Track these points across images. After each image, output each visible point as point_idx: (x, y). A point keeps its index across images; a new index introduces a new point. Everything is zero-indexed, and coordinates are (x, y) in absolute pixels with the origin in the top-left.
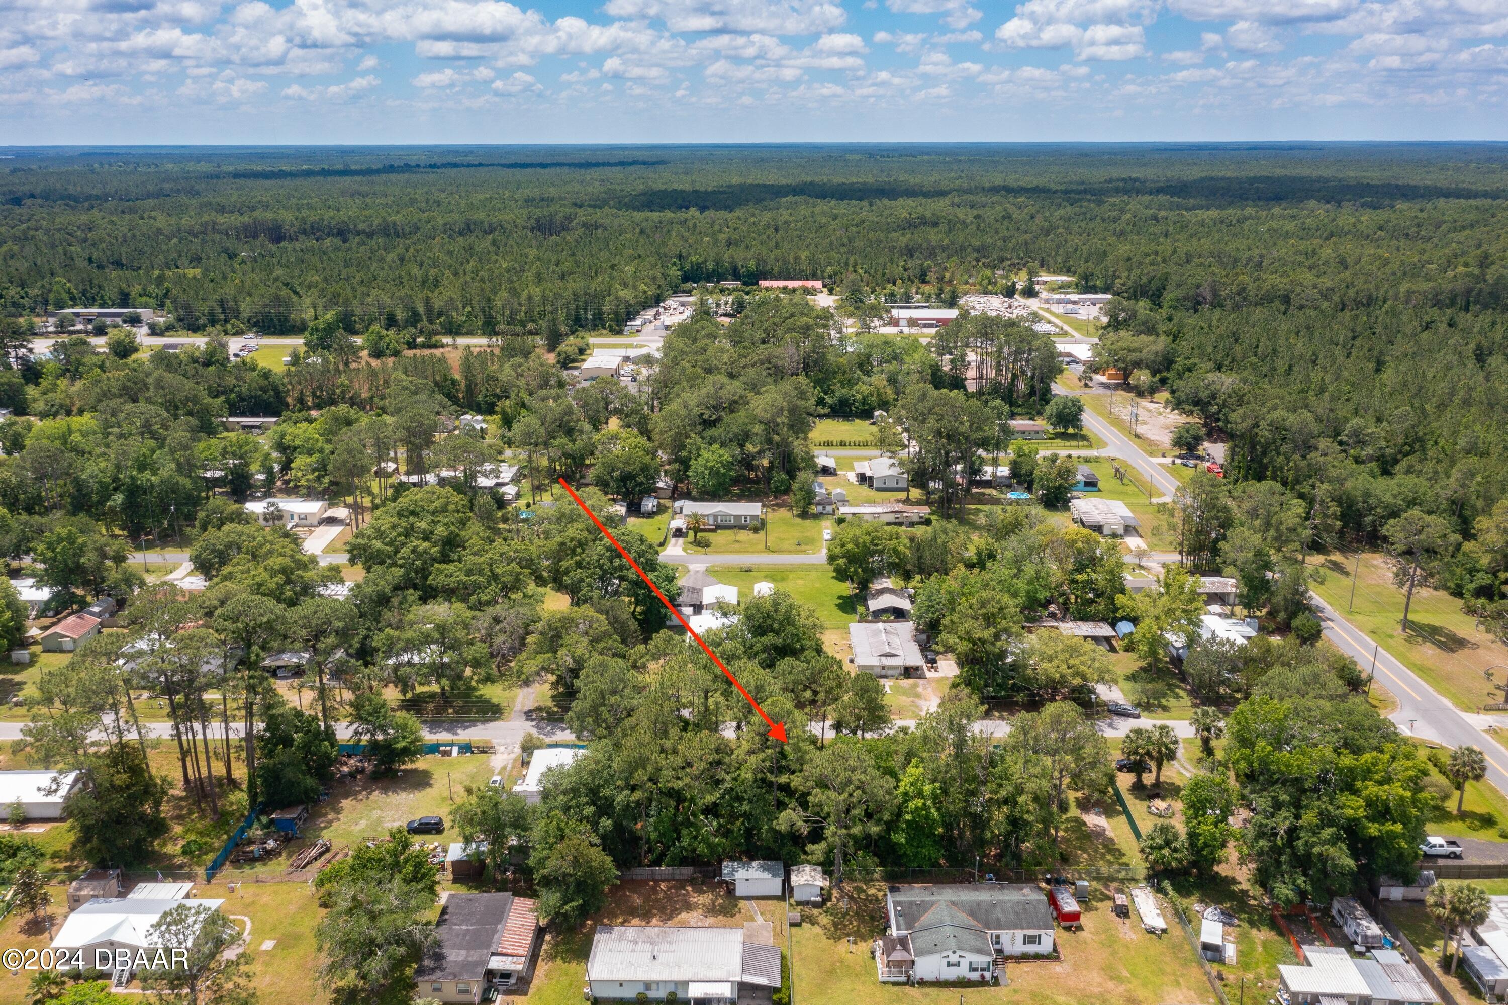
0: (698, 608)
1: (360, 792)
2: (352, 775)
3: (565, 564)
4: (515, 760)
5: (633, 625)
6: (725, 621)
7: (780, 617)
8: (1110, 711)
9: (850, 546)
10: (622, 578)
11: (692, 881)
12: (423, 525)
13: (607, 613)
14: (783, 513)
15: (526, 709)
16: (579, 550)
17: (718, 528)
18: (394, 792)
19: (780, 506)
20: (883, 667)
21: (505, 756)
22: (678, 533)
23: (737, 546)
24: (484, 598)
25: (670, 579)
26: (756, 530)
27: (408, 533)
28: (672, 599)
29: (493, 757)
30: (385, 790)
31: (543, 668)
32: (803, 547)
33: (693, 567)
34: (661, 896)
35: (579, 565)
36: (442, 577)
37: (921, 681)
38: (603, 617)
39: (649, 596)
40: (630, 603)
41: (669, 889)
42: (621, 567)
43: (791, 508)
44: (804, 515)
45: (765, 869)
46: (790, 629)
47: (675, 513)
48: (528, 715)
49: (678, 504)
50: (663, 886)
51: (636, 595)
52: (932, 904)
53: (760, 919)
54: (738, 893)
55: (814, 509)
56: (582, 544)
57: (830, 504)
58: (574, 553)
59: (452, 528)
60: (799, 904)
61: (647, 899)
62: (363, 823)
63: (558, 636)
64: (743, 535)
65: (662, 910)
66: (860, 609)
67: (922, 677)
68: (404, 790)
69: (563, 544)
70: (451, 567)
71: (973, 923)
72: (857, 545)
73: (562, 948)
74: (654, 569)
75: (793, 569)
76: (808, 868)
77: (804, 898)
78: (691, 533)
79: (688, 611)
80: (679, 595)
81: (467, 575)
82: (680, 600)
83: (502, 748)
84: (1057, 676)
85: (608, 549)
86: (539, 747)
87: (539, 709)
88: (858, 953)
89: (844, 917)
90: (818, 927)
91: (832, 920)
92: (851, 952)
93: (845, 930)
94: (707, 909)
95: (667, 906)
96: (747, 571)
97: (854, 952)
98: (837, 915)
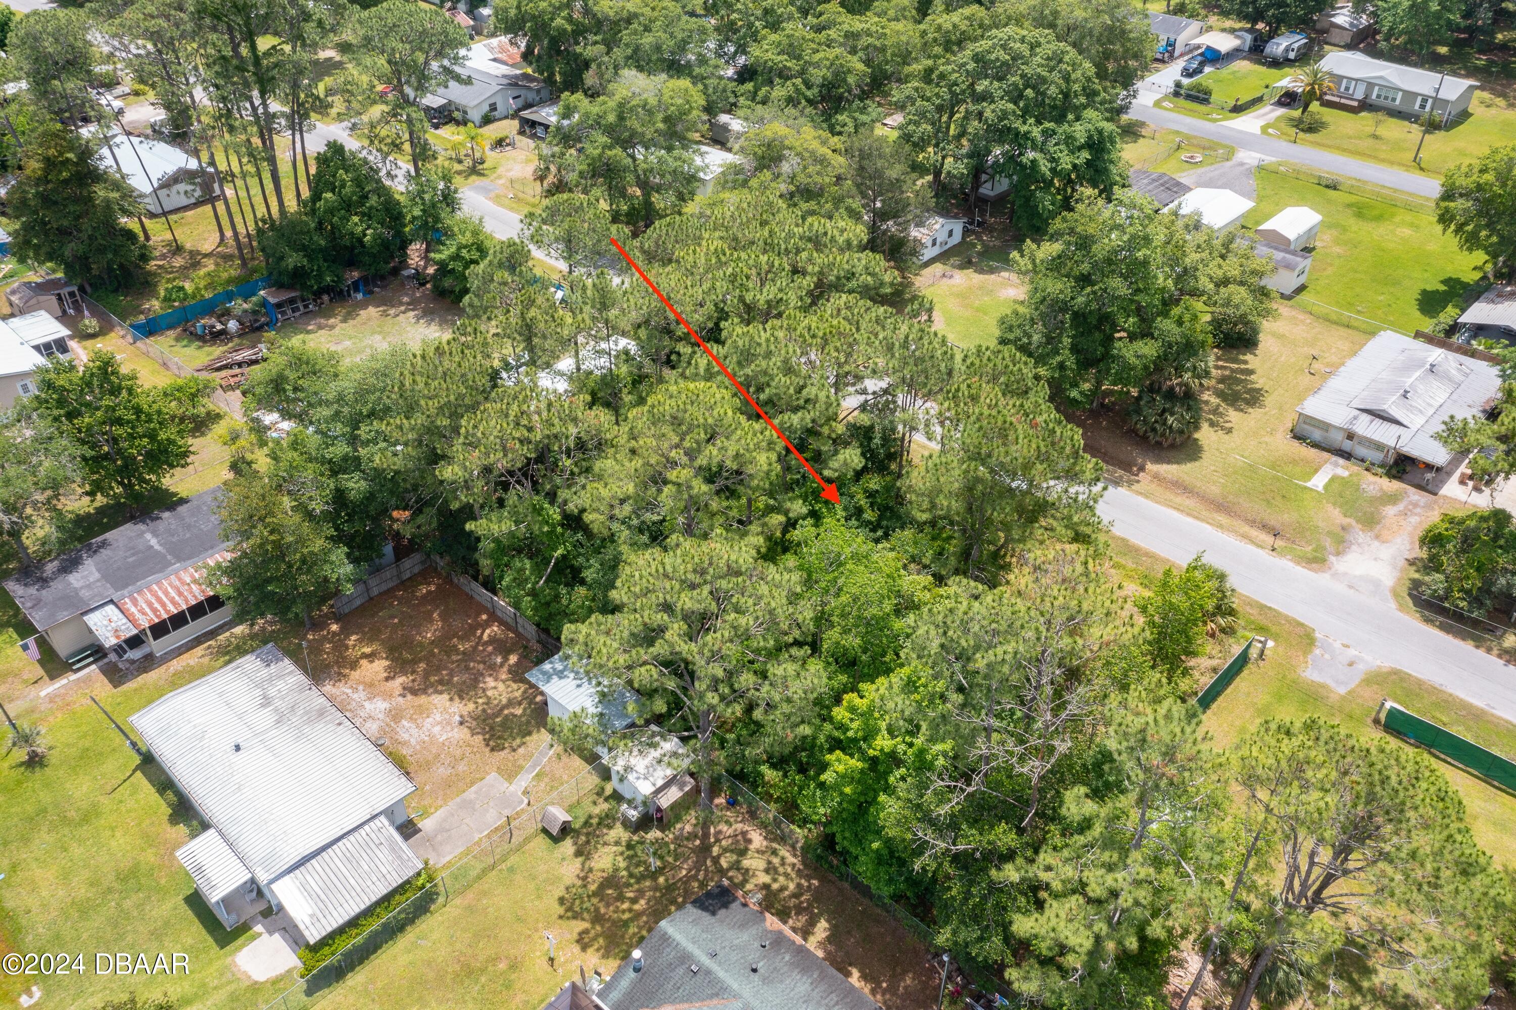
17: (1365, 106)
22: (1286, 99)
23: (1367, 143)
33: (1244, 155)
34: (464, 646)
41: (492, 641)
50: (491, 631)
53: (522, 782)
61: (442, 639)
64: (1400, 130)
65: (432, 671)
67: (1430, 489)
88: (560, 971)
89: (640, 878)
90: (579, 865)
91: (616, 870)
92: (552, 960)
93: (608, 905)
94: (484, 710)
95: (446, 668)
96: (1327, 187)
97: (556, 963)
98: (638, 865)
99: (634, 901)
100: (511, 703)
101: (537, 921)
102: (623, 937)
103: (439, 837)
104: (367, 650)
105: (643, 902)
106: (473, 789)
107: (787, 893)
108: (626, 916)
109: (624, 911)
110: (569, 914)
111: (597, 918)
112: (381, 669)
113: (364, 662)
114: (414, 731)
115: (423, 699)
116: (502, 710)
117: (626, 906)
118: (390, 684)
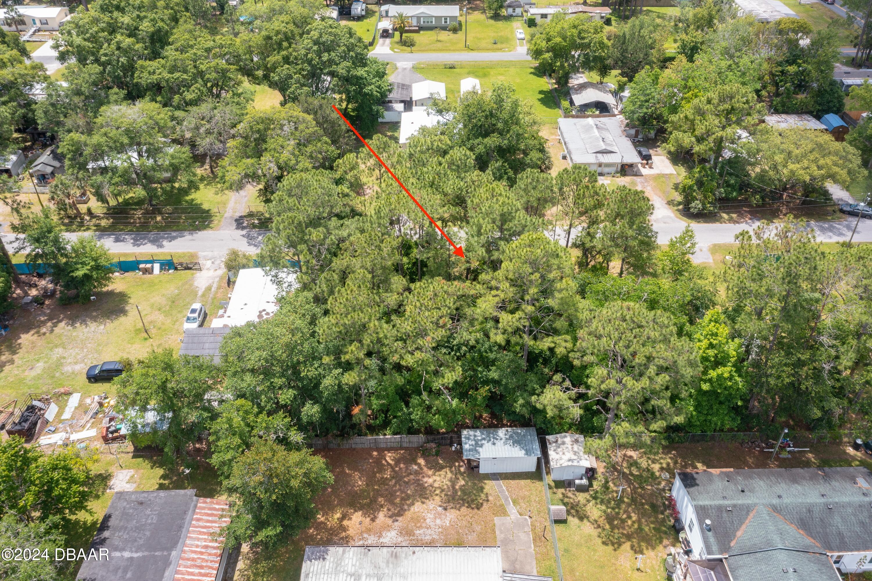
0: (408, 105)
1: (44, 323)
2: (38, 301)
3: (272, 59)
4: (221, 278)
5: (344, 125)
6: (440, 118)
7: (505, 115)
8: (842, 211)
9: (558, 40)
10: (332, 74)
11: (425, 453)
12: (126, 19)
13: (315, 113)
14: (477, 16)
15: (237, 215)
16: (285, 44)
17: (421, 28)
18: (84, 322)
19: (474, 9)
20: (600, 165)
21: (211, 273)
22: (385, 34)
23: (439, 45)
24: (189, 96)
25: (381, 75)
26: (455, 30)
27: (113, 29)
28: (384, 95)
29: (198, 274)
30: (73, 320)
31: (247, 176)
32: (499, 46)
33: (400, 65)
34: (387, 474)
35: (286, 60)
36: (145, 75)
37: (638, 179)
38: (310, 118)
39: (360, 92)
40: (341, 100)
41: (398, 462)
42: (331, 62)
43: (484, 11)
44: (496, 17)
45: (517, 442)
46: (515, 128)
47: (381, 16)
48: (239, 223)
49: (384, 8)
50: (389, 457)
51: (348, 92)
52: (748, 509)
53: (513, 511)
54: (483, 470)
55: (504, 12)
56: (289, 38)
57: (520, 6)
58: (280, 47)
59: (160, 24)
60: (559, 484)
61: (371, 480)
62: (40, 366)
63: (262, 139)
64: (444, 36)
65: (390, 498)
66: (565, 104)
67: (638, 174)
68: (94, 319)
69: (269, 38)
70: (154, 64)
71: (808, 541)
72: (564, 38)
73: (263, 565)
74: (365, 65)
75: (492, 65)
76: (568, 439)
77: (565, 477)
78: (397, 34)
79: (399, 107)
80: (390, 91)
81: (170, 72)
82: (391, 96)
83: (209, 263)
84: (807, 178)
85: (316, 42)
86: (244, 267)
87: (251, 215)
88: (648, 570)
89: (618, 506)
90: (588, 524)
91: (605, 512)
92: (638, 570)
93: (624, 528)
94: (446, 495)
95: (396, 491)
96: (451, 68)
97: (642, 569)
98: (609, 502)
99: (629, 517)
100: (453, 483)
101: (609, 561)
102: (647, 535)
103: (518, 566)
104: (338, 515)
105: (633, 515)
106: (497, 532)
107: (671, 464)
108: (636, 526)
109: (633, 525)
110: (616, 546)
111: (629, 537)
112: (360, 519)
113: (345, 523)
114: (429, 532)
115: (408, 514)
116: (453, 486)
117: (630, 522)
118: (378, 521)
